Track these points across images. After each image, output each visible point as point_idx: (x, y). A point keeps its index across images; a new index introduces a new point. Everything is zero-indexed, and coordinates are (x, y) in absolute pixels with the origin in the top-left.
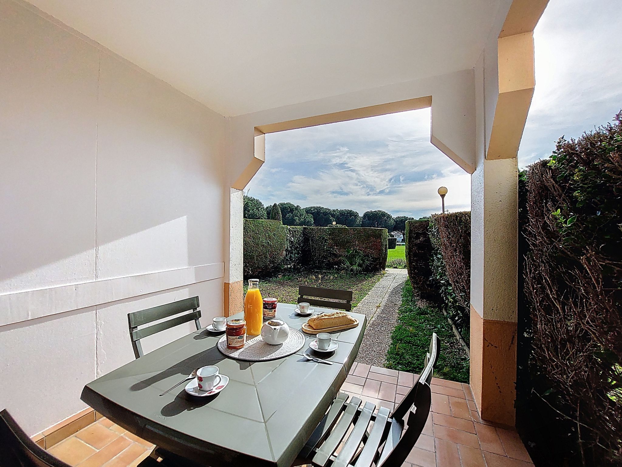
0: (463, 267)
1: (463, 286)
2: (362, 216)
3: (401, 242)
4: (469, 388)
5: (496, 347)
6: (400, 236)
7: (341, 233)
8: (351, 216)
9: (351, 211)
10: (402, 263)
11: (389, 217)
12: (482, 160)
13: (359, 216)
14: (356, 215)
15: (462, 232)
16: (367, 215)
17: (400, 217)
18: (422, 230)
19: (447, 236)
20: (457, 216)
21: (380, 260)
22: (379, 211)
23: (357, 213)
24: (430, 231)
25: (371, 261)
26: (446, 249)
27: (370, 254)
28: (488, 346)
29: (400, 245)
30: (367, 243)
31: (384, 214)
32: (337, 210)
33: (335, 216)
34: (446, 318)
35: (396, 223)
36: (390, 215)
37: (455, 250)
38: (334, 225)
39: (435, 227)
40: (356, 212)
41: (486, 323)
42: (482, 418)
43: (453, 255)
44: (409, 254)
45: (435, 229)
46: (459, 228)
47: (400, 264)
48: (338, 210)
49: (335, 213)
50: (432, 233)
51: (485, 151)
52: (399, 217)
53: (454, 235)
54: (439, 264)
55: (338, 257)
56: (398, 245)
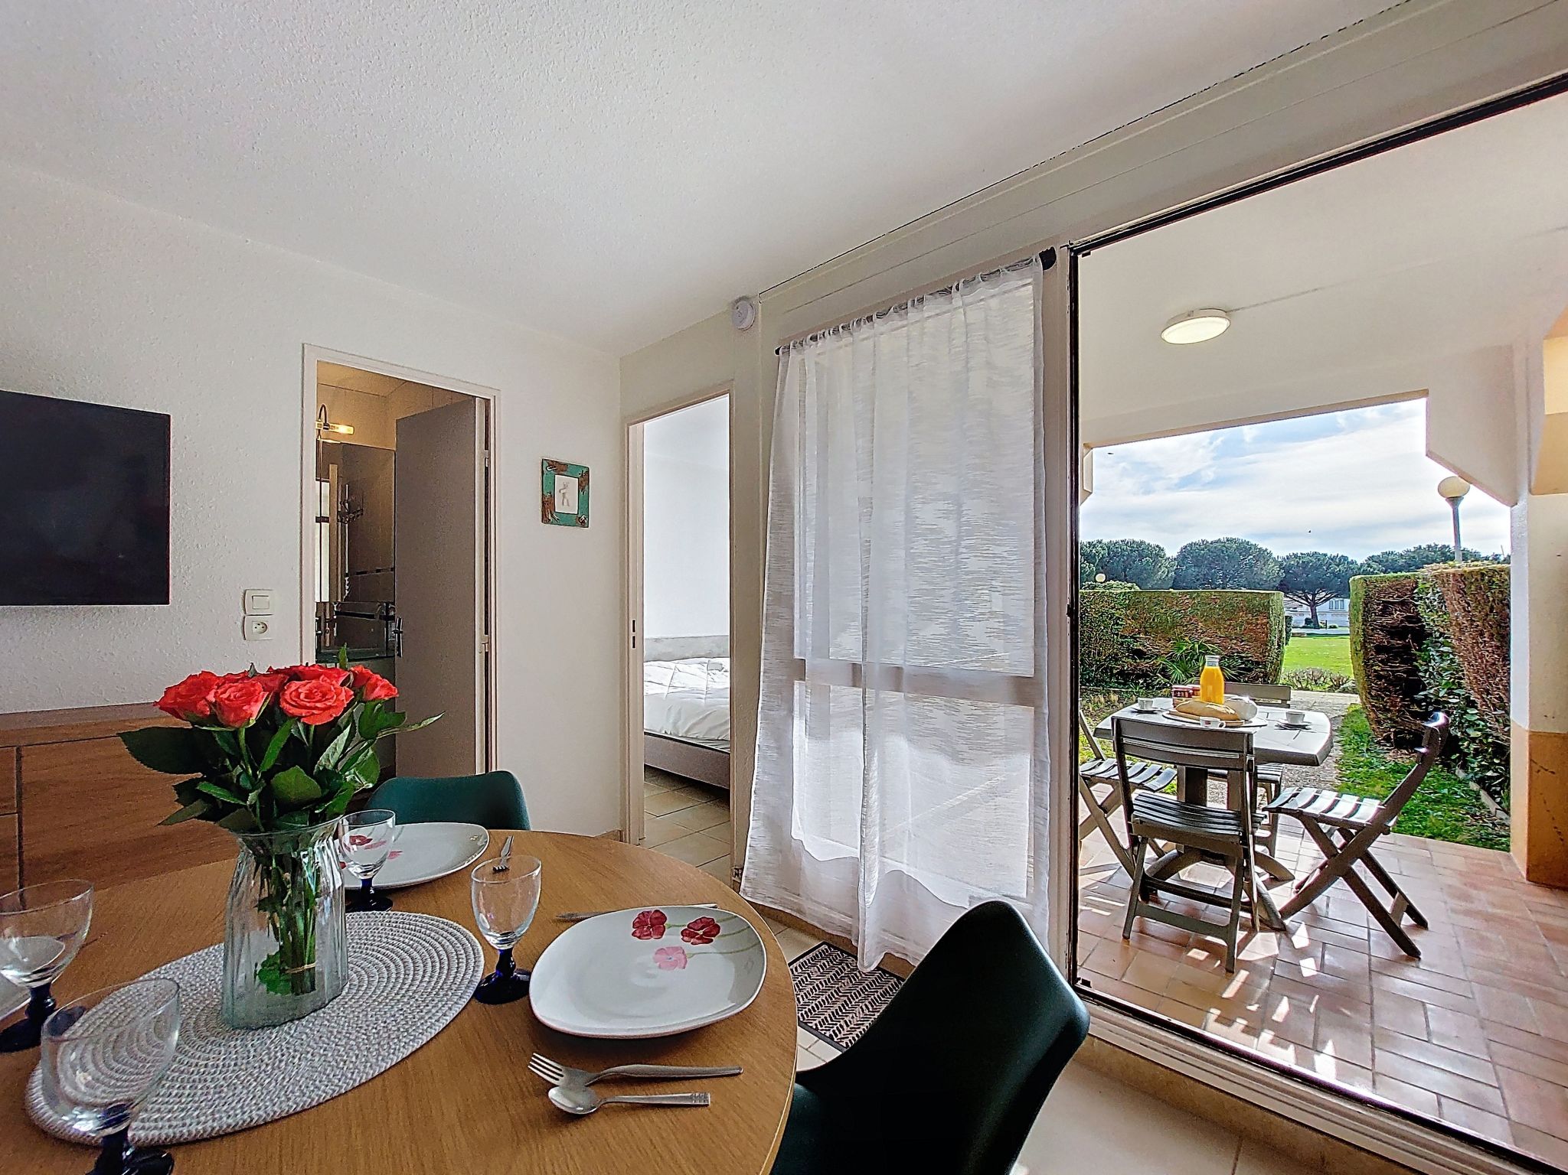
0: (1499, 661)
1: (1500, 697)
2: (1175, 555)
3: (1304, 627)
4: (1509, 858)
5: (1553, 773)
6: (1299, 609)
7: (1157, 604)
8: (1142, 557)
9: (1142, 543)
10: (1322, 679)
11: (1263, 555)
12: (1525, 493)
13: (1167, 556)
14: (1157, 553)
15: (1494, 601)
16: (1191, 554)
17: (1299, 555)
18: (1398, 597)
19: (1464, 608)
20: (1483, 575)
21: (1265, 666)
22: (1228, 540)
23: (1160, 548)
24: (1421, 598)
25: (1240, 669)
26: (1461, 631)
27: (1238, 652)
28: (1539, 771)
29: (1300, 635)
30: (1230, 625)
31: (1245, 548)
32: (1100, 542)
33: (1094, 557)
34: (1464, 782)
35: (1287, 572)
36: (1266, 550)
37: (1482, 634)
38: (1101, 583)
39: (1433, 590)
40: (1157, 546)
41: (1533, 735)
42: (1528, 879)
43: (1477, 643)
44: (1364, 646)
45: (1434, 594)
46: (1489, 594)
47: (1316, 681)
48: (1103, 542)
49: (1094, 551)
50: (1425, 603)
51: (1530, 482)
52: (1296, 556)
53: (1477, 607)
54: (1445, 665)
55: (1148, 658)
56: (1294, 635)
